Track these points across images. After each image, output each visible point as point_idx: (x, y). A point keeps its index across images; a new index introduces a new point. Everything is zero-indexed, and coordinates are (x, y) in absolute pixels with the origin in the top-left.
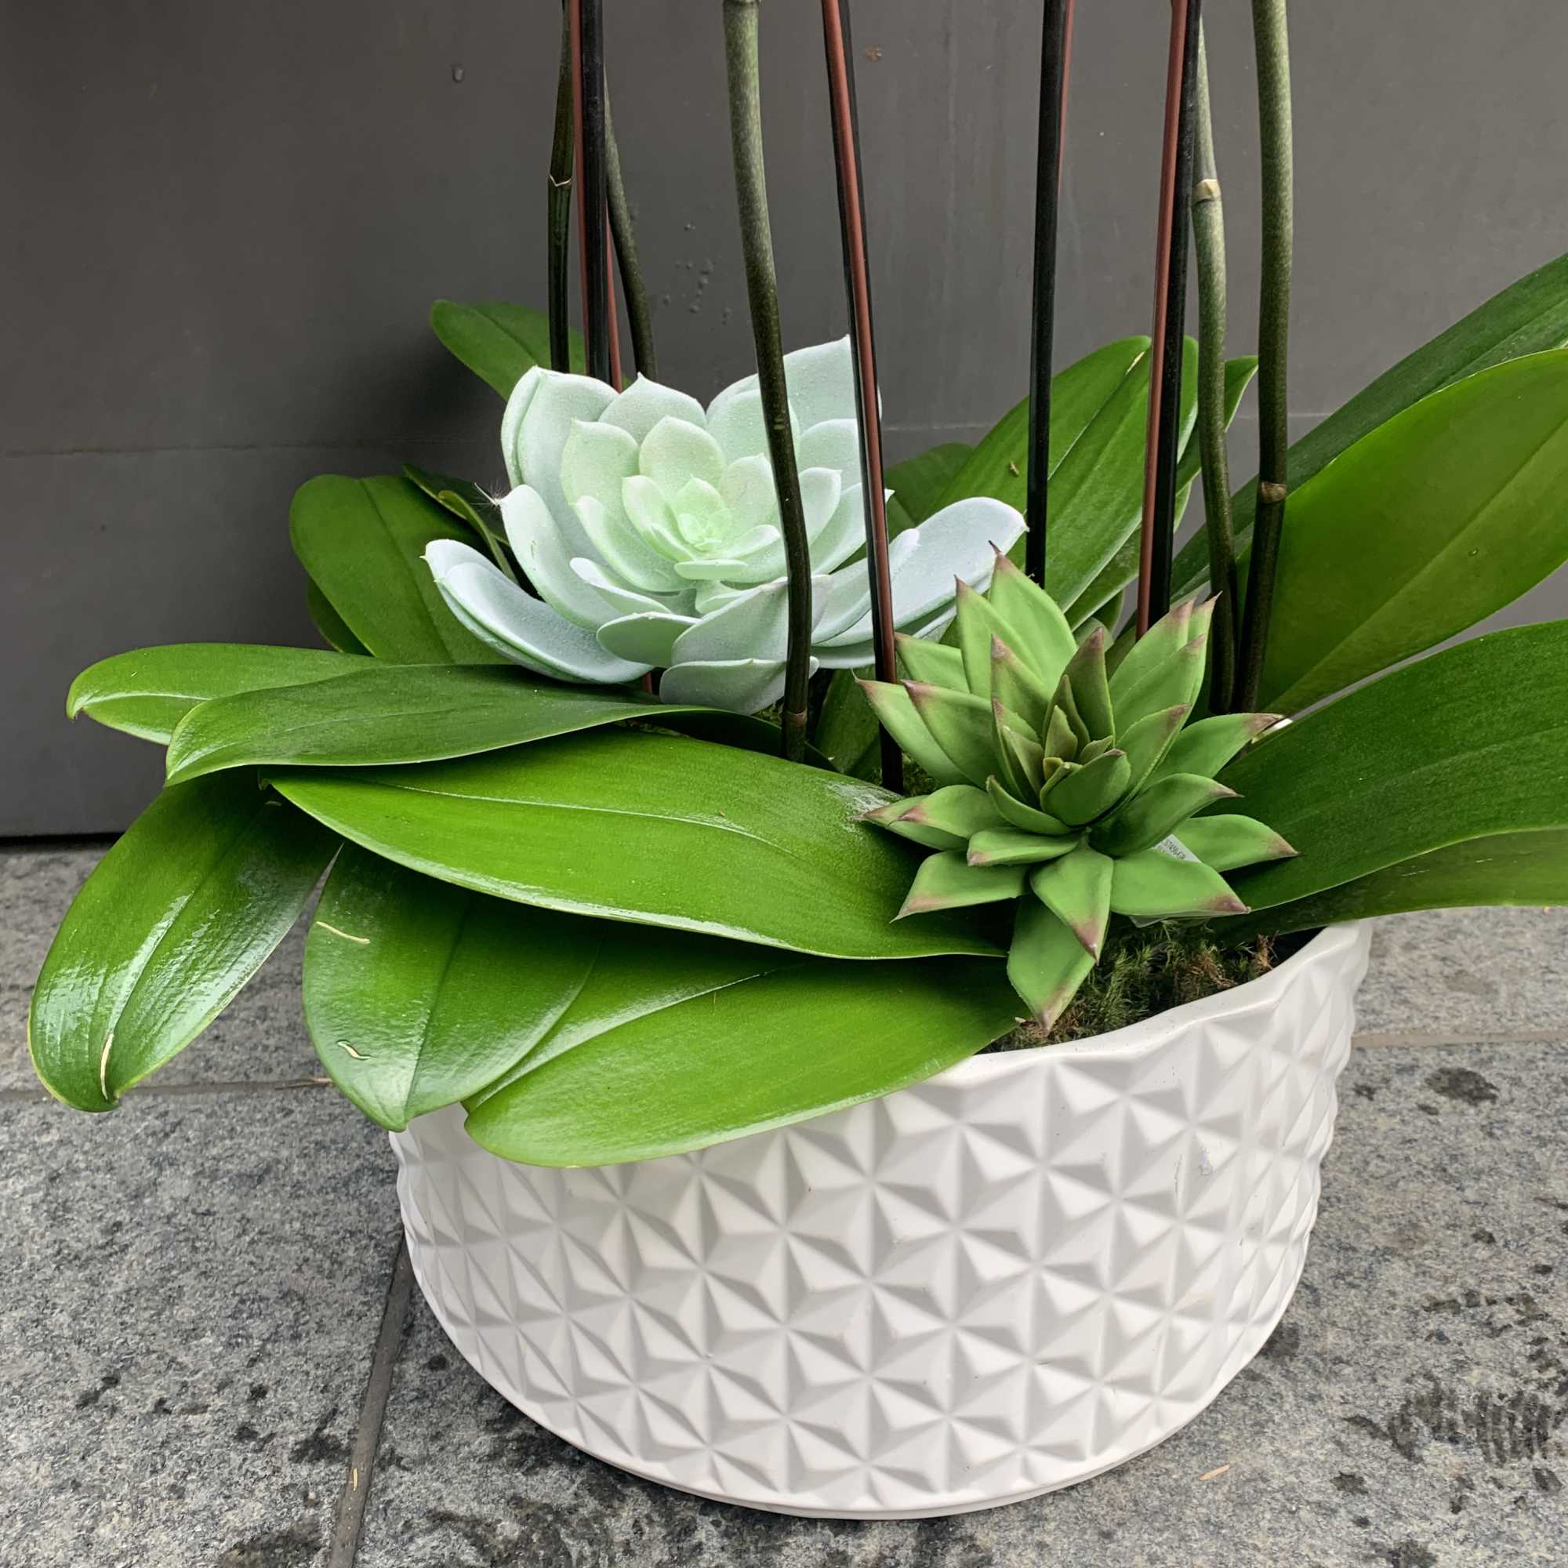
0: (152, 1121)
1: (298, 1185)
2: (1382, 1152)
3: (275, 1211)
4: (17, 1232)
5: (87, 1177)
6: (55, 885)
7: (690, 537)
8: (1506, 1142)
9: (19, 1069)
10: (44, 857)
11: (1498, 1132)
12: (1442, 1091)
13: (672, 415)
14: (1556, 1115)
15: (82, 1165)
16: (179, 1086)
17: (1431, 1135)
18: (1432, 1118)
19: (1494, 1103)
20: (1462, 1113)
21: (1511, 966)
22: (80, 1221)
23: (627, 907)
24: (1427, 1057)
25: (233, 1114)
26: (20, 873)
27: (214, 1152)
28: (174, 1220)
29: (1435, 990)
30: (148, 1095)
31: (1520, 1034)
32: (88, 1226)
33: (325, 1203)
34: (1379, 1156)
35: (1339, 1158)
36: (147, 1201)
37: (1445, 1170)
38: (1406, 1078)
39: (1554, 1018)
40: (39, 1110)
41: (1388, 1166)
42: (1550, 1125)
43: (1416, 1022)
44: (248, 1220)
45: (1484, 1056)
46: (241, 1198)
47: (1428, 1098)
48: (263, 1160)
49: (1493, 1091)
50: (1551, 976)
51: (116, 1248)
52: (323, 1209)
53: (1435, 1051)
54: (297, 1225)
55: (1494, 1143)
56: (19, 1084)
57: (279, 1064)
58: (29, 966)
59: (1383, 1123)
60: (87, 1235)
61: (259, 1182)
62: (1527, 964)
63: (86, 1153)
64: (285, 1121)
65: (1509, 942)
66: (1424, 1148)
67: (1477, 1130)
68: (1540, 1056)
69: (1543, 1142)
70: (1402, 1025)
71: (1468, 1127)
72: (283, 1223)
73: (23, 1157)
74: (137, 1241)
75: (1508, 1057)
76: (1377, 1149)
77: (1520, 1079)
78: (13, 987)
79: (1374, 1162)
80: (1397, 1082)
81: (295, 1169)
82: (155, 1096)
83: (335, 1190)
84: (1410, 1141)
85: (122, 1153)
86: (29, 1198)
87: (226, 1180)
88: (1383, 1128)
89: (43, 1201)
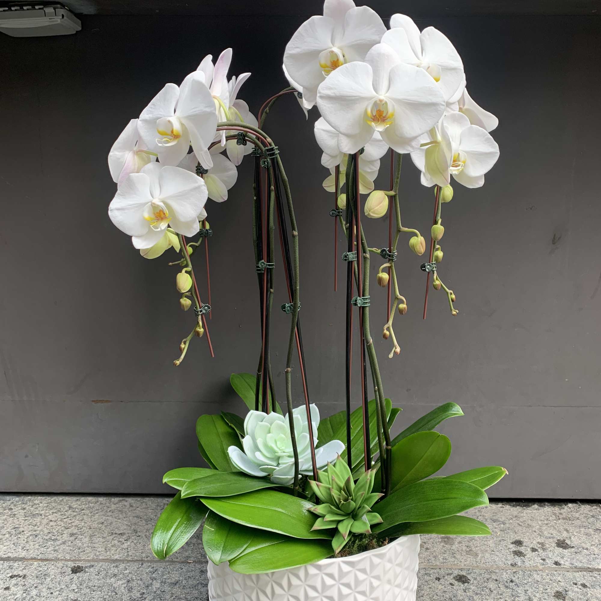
0: (150, 569)
1: (184, 586)
2: (438, 594)
3: (179, 592)
4: (121, 593)
5: (136, 581)
6: (124, 507)
7: (279, 446)
8: (468, 594)
9: (119, 554)
10: (121, 499)
11: (467, 591)
12: (457, 580)
13: (278, 420)
14: (482, 588)
15: (135, 579)
16: (156, 561)
17: (451, 591)
18: (452, 586)
19: (468, 584)
20: (460, 586)
21: (484, 549)
22: (135, 591)
23: (260, 526)
24: (456, 571)
25: (169, 568)
26: (115, 503)
27: (165, 577)
28: (156, 593)
29: (463, 554)
30: (149, 563)
31: (481, 567)
32: (137, 593)
33: (190, 591)
34: (437, 595)
35: (427, 595)
36: (150, 588)
37: (451, 599)
38: (449, 576)
39: (490, 563)
40: (124, 565)
41: (438, 597)
42: (480, 590)
43: (456, 562)
44: (173, 594)
45: (470, 572)
46: (171, 588)
47: (453, 582)
48: (176, 580)
49: (469, 581)
50: (493, 553)
51: (143, 598)
52: (190, 592)
53: (458, 570)
54: (184, 595)
55: (465, 594)
56: (119, 558)
57: (180, 557)
58: (119, 528)
59: (440, 587)
60: (137, 595)
61: (175, 585)
62: (488, 549)
63: (135, 576)
64: (181, 571)
65: (486, 543)
66: (448, 593)
67: (462, 590)
68: (483, 573)
69: (477, 594)
70: (452, 563)
71: (460, 589)
72: (181, 595)
73: (121, 576)
74: (148, 597)
75: (476, 573)
76: (437, 593)
77: (477, 578)
78: (116, 534)
79: (435, 596)
80: (446, 577)
81: (184, 582)
82: (151, 563)
83: (192, 588)
84: (445, 592)
85: (144, 576)
86: (123, 585)
87: (168, 584)
88: (440, 588)
89: (126, 587)
